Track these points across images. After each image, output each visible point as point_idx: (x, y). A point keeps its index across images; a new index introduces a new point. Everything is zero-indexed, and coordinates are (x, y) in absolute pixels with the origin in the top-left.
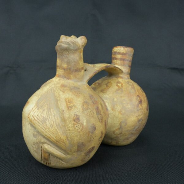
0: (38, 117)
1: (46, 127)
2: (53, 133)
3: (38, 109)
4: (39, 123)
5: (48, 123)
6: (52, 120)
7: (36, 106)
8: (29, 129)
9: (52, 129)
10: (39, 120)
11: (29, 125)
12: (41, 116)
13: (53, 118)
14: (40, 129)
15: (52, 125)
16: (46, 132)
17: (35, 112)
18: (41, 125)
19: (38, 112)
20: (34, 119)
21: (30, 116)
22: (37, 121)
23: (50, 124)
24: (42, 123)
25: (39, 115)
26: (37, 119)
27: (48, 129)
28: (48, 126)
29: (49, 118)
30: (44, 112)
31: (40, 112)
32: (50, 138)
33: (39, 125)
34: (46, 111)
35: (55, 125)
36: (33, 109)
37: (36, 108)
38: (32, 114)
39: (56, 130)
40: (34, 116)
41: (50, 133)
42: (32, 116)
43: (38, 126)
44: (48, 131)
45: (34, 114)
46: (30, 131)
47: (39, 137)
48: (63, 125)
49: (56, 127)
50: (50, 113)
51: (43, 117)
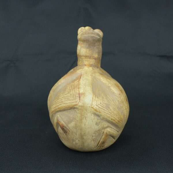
0: (101, 105)
1: (111, 112)
2: (117, 115)
3: (98, 98)
4: (104, 110)
5: (111, 108)
6: (113, 105)
7: (95, 96)
8: (91, 119)
9: (115, 112)
10: (103, 107)
11: (93, 114)
12: (104, 103)
13: (113, 102)
14: (106, 115)
15: (114, 108)
16: (112, 116)
17: (97, 101)
18: (106, 111)
19: (99, 100)
20: (99, 107)
21: (94, 106)
22: (102, 108)
23: (112, 108)
24: (107, 109)
25: (102, 103)
26: (101, 107)
27: (113, 113)
28: (112, 110)
29: (110, 103)
30: (104, 99)
31: (101, 100)
32: (114, 120)
33: (105, 111)
34: (105, 98)
35: (117, 108)
36: (93, 99)
37: (95, 98)
38: (95, 104)
39: (118, 112)
40: (97, 104)
41: (114, 116)
42: (96, 105)
43: (104, 113)
44: (113, 115)
45: (97, 103)
46: (92, 121)
47: (103, 124)
48: (122, 106)
49: (117, 110)
50: (108, 99)
51: (105, 103)
